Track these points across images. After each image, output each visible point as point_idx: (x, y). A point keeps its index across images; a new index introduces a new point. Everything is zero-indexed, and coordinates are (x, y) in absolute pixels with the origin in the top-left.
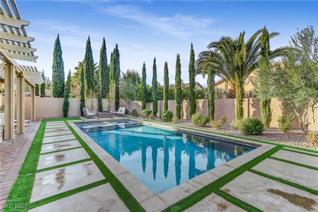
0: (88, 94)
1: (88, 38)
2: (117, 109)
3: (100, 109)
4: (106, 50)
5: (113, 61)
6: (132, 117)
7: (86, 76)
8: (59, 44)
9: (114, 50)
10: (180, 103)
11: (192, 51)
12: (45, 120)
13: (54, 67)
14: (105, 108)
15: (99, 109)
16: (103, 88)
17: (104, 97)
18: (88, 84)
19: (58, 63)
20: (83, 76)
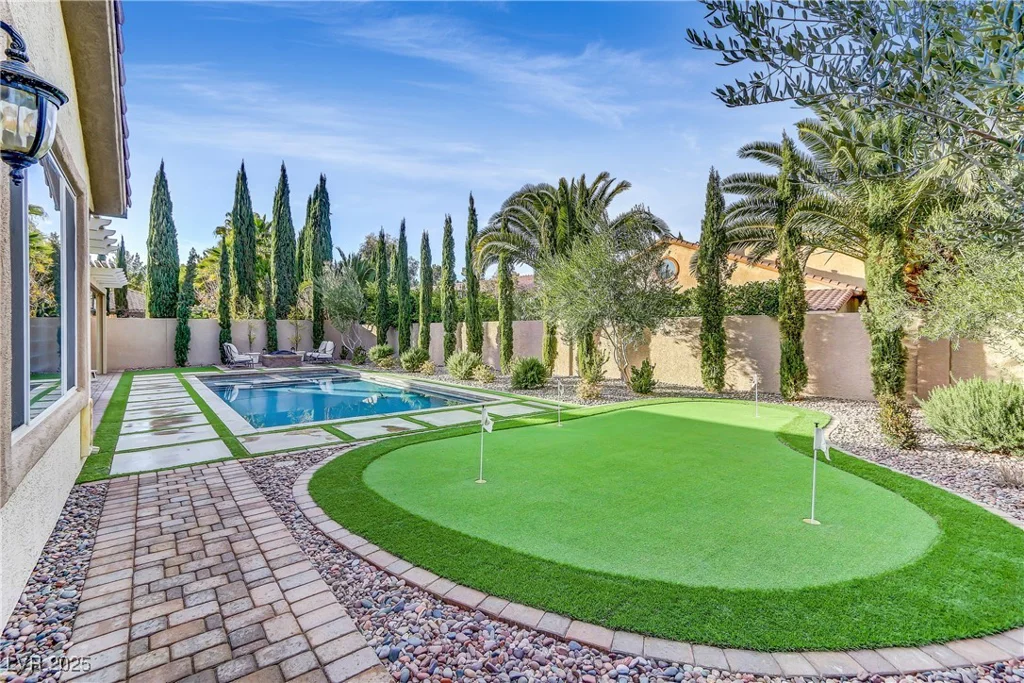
0: (239, 308)
1: (240, 166)
2: (316, 345)
3: (272, 345)
4: (290, 195)
5: (311, 221)
6: (350, 365)
7: (234, 263)
8: (165, 186)
9: (316, 191)
10: (451, 329)
11: (473, 212)
12: (129, 372)
13: (151, 242)
14: (284, 343)
15: (269, 346)
16: (280, 293)
17: (282, 313)
18: (239, 282)
19: (160, 234)
20: (227, 263)
